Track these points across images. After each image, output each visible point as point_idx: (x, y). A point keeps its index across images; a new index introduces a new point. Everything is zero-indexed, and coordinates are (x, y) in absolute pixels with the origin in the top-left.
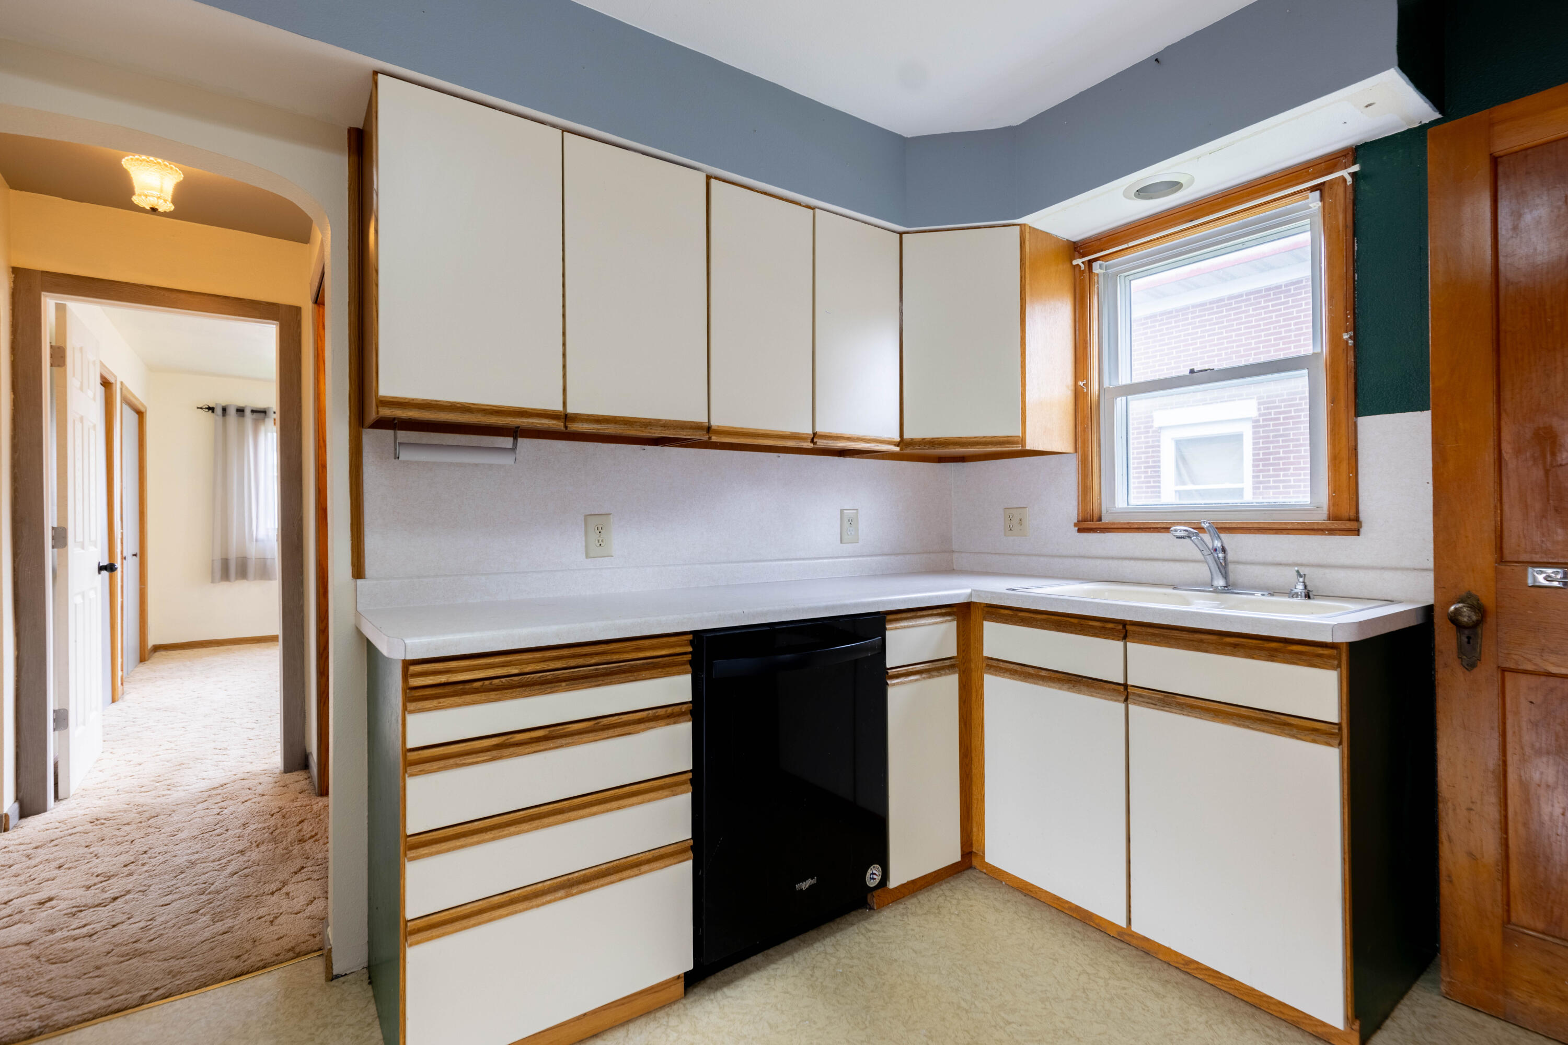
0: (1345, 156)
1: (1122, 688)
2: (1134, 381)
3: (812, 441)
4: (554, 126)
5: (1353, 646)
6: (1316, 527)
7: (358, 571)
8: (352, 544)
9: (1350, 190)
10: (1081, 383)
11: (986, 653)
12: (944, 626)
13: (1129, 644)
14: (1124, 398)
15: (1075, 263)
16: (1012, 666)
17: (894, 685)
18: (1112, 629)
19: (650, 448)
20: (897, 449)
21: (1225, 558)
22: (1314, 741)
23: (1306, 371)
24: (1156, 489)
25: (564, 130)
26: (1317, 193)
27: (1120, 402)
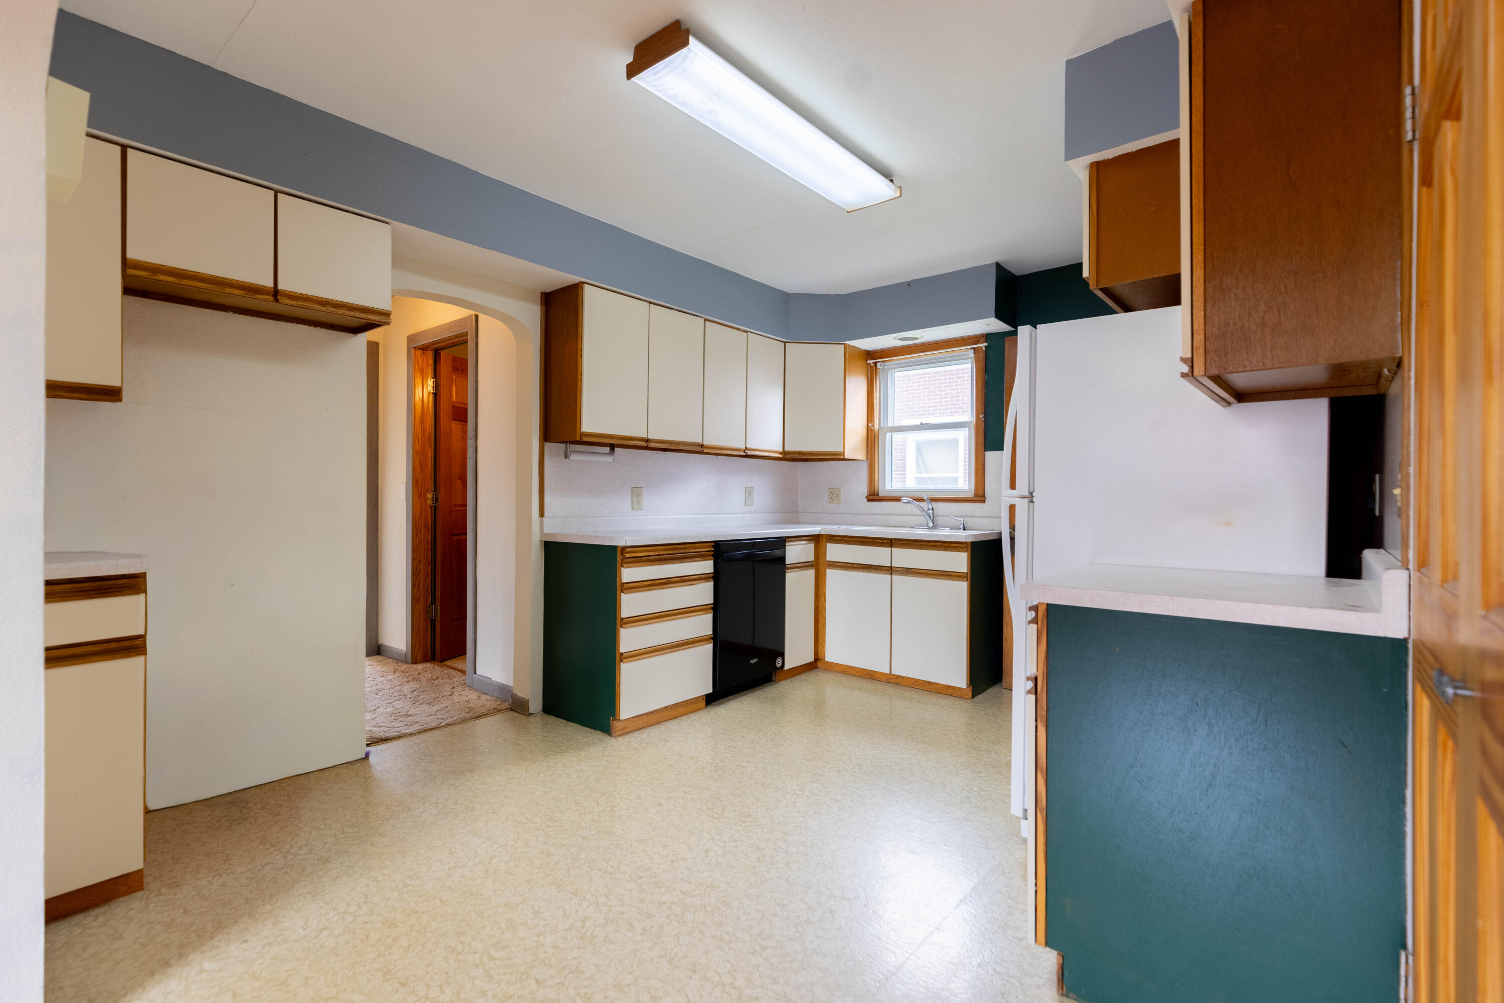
0: (983, 337)
1: (890, 569)
2: (895, 425)
3: (744, 452)
4: (644, 301)
5: (972, 543)
6: (969, 499)
7: (542, 514)
8: (539, 500)
9: (984, 353)
10: (870, 425)
11: (828, 559)
12: (810, 545)
13: (893, 549)
14: (890, 433)
15: (869, 362)
16: (841, 564)
17: (788, 572)
18: (886, 543)
19: (660, 452)
20: (781, 456)
21: (933, 514)
22: (959, 581)
23: (967, 429)
24: (903, 478)
25: (650, 303)
26: (973, 350)
27: (888, 435)
